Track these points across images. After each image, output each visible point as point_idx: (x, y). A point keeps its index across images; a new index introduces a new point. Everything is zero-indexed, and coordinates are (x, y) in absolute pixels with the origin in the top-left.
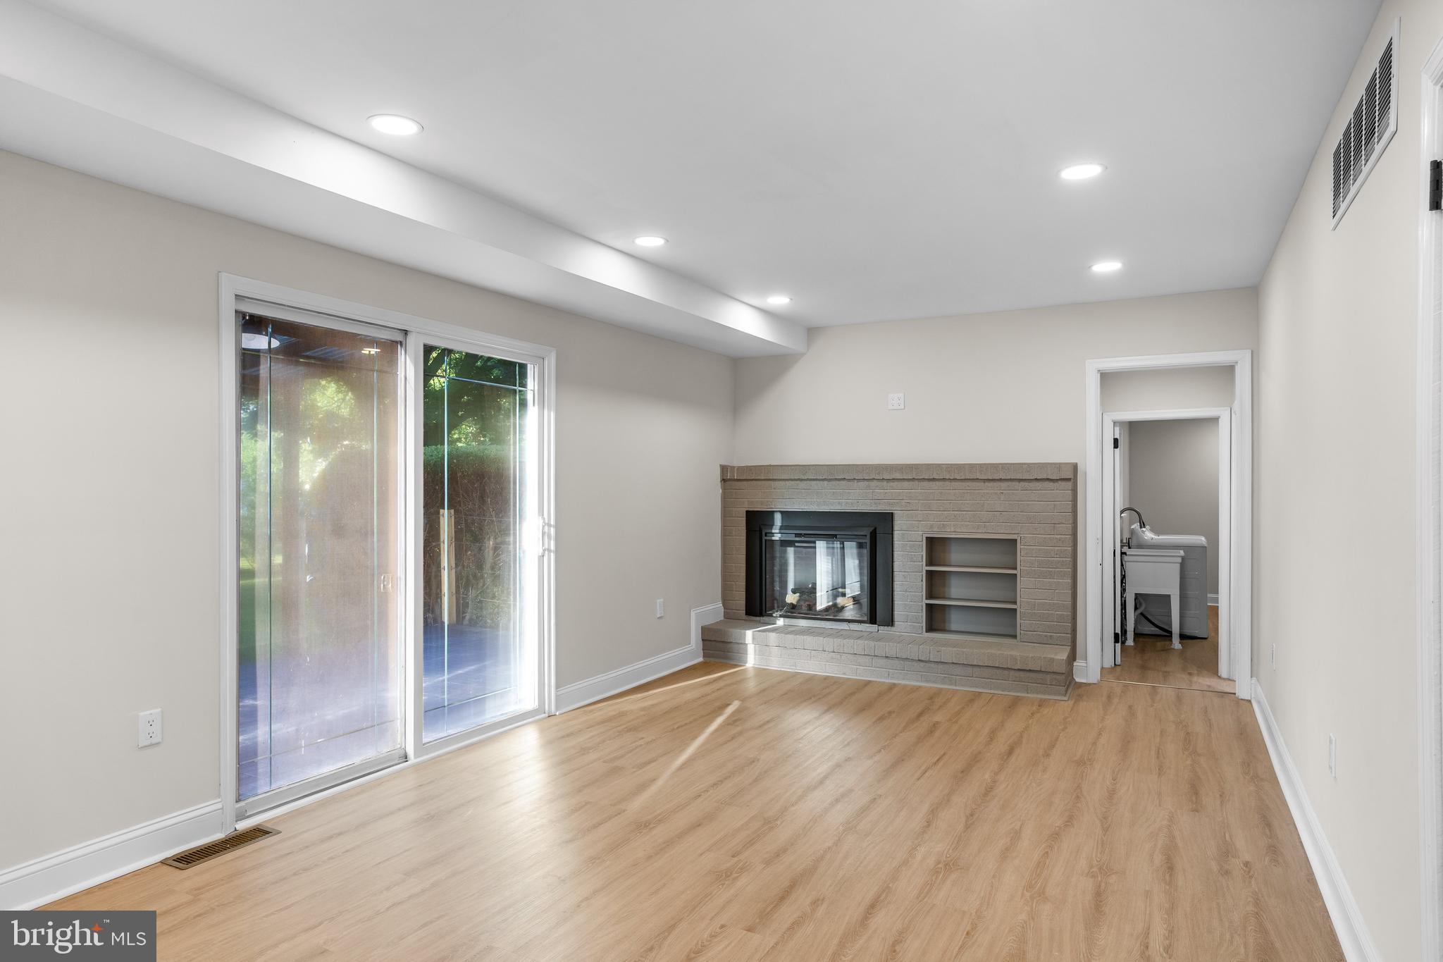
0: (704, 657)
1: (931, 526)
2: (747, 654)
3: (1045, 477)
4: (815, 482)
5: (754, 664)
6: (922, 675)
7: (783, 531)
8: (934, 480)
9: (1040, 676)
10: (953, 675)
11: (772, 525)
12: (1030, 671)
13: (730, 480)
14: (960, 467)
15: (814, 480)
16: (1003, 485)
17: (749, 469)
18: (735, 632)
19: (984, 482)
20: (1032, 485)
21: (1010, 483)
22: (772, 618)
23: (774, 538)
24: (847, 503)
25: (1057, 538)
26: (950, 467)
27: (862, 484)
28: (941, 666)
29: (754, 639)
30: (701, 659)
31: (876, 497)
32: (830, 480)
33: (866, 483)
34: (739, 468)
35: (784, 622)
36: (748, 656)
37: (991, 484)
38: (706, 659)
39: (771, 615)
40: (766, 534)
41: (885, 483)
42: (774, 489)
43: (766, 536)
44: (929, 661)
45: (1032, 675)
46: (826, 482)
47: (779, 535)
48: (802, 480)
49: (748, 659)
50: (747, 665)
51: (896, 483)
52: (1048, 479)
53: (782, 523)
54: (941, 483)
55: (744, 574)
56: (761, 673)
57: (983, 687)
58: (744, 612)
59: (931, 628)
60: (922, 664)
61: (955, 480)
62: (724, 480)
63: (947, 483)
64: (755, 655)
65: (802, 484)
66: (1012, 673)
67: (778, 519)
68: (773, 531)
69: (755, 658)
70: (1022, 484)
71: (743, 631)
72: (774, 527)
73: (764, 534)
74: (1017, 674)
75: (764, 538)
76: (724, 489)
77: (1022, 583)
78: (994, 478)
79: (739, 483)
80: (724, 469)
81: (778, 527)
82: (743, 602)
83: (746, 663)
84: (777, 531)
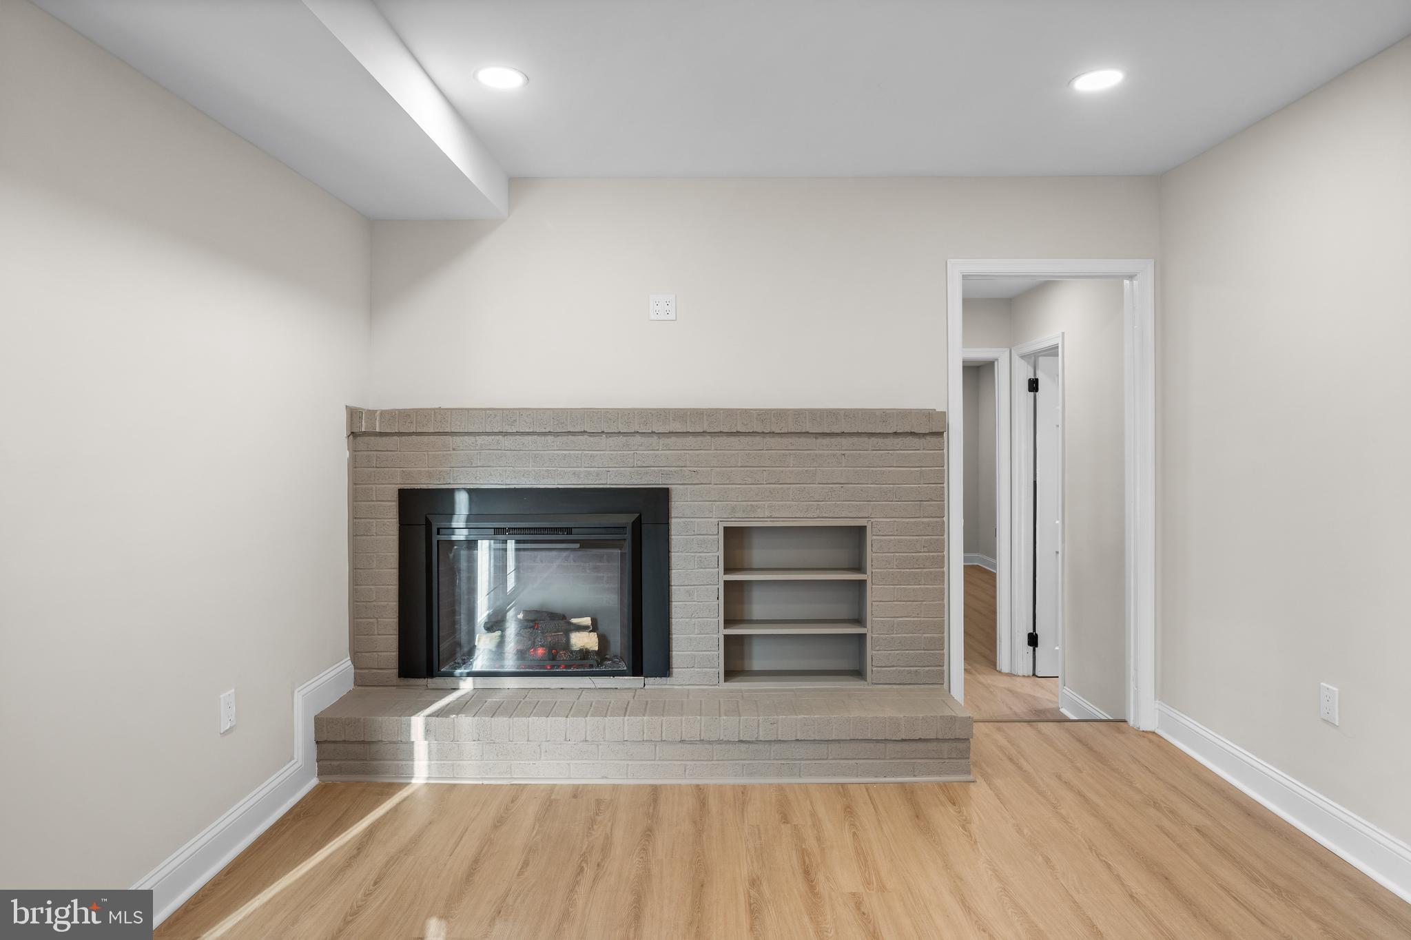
0: (320, 774)
1: (733, 509)
2: (412, 760)
3: (908, 429)
4: (530, 438)
5: (429, 778)
6: (743, 765)
7: (472, 525)
8: (738, 433)
9: (931, 746)
10: (796, 759)
11: (451, 514)
12: (920, 740)
13: (365, 434)
14: (780, 414)
15: (528, 434)
16: (845, 441)
17: (405, 415)
18: (387, 723)
19: (816, 438)
20: (889, 441)
21: (855, 439)
22: (449, 679)
23: (454, 538)
24: (589, 473)
25: (923, 522)
26: (763, 414)
27: (613, 441)
28: (775, 747)
29: (427, 731)
30: (314, 781)
31: (640, 463)
32: (557, 434)
33: (623, 439)
34: (383, 413)
35: (474, 683)
36: (416, 763)
37: (827, 441)
38: (330, 779)
39: (451, 675)
40: (438, 529)
41: (654, 439)
42: (454, 449)
43: (438, 534)
44: (757, 742)
45: (921, 746)
46: (550, 438)
47: (465, 532)
48: (505, 434)
49: (416, 769)
50: (413, 781)
51: (673, 439)
52: (913, 434)
53: (470, 509)
54: (749, 439)
55: (392, 604)
56: (443, 794)
57: (845, 775)
58: (396, 671)
59: (731, 673)
60: (743, 747)
61: (772, 434)
62: (353, 435)
63: (758, 439)
64: (430, 759)
65: (507, 442)
66: (890, 746)
67: (462, 502)
68: (454, 525)
69: (429, 766)
70: (874, 440)
71: (404, 719)
72: (455, 517)
73: (434, 530)
74: (899, 747)
75: (435, 538)
76: (354, 451)
77: (874, 594)
78: (833, 431)
79: (385, 439)
80: (354, 414)
81: (463, 518)
82: (394, 654)
83: (411, 778)
84: (462, 524)
